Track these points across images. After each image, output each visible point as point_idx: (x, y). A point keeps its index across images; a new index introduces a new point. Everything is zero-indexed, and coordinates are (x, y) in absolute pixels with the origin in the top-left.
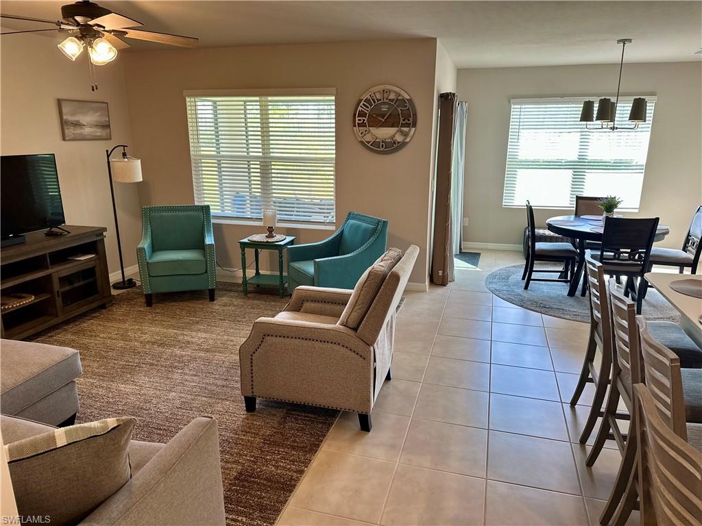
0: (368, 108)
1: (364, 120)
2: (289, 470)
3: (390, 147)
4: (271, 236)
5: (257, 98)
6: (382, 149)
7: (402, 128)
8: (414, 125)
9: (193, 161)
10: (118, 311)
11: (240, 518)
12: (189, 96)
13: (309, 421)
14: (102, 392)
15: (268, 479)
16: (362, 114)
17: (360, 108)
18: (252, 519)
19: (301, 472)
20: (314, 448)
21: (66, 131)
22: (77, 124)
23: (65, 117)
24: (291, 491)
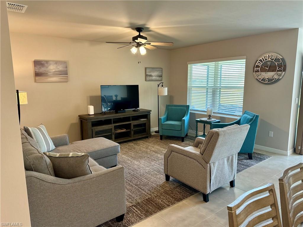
0: (261, 63)
1: (258, 69)
2: (165, 203)
3: (271, 82)
4: (209, 119)
5: (214, 63)
6: (266, 82)
7: (278, 72)
8: (285, 70)
9: (188, 88)
10: (151, 139)
11: (138, 211)
12: (189, 64)
13: (185, 191)
14: (129, 162)
15: (156, 204)
16: (258, 66)
17: (257, 64)
18: (142, 213)
19: (169, 206)
20: (179, 200)
21: (147, 78)
22: (151, 76)
23: (147, 73)
24: (160, 210)
